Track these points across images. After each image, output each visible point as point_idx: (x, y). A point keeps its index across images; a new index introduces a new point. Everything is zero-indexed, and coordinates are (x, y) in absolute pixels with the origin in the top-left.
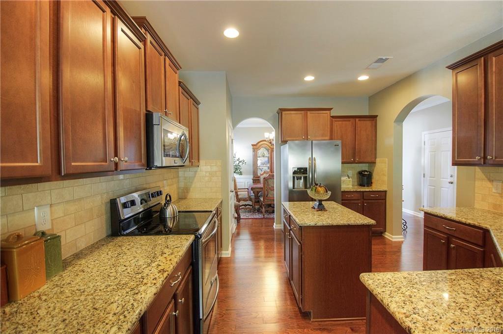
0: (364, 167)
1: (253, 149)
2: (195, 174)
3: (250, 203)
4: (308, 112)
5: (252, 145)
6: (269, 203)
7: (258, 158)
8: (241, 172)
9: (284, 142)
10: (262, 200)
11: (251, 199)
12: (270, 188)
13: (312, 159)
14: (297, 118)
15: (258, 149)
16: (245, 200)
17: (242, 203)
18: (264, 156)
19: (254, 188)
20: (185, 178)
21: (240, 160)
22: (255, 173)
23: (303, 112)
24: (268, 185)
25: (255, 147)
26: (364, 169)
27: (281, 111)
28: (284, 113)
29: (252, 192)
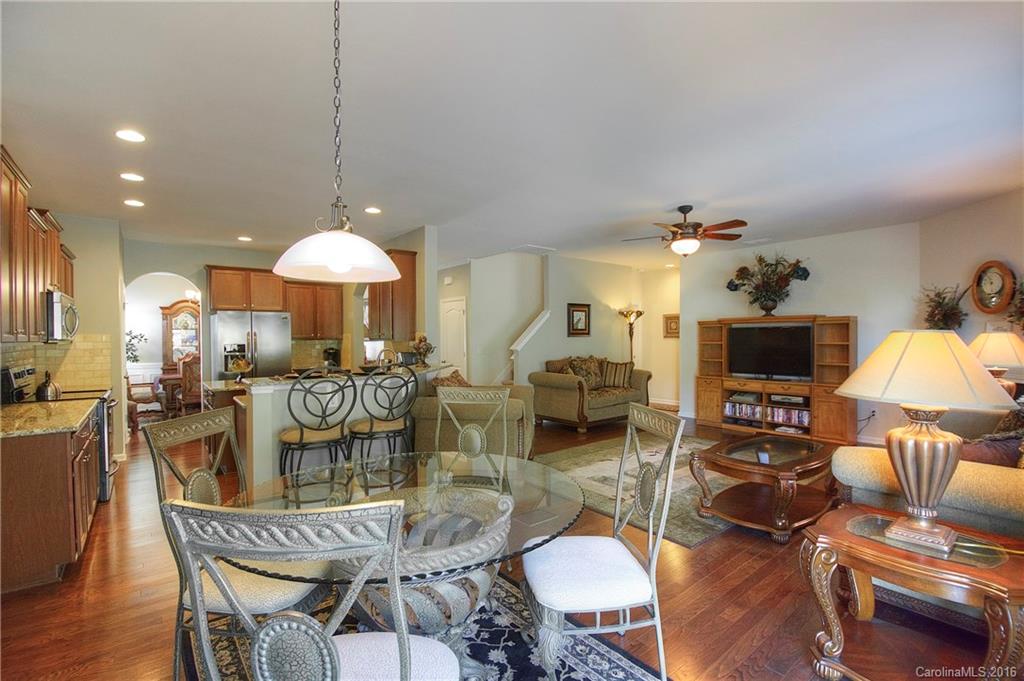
0: (331, 344)
1: (163, 314)
2: (65, 353)
3: (156, 406)
4: (252, 274)
5: (161, 308)
6: (195, 401)
7: (174, 331)
8: (135, 357)
9: (214, 311)
10: (180, 397)
11: (156, 398)
12: (195, 378)
13: (252, 335)
14: (236, 280)
15: (176, 314)
16: (145, 401)
17: (141, 407)
18: (186, 328)
19: (165, 380)
20: (47, 359)
21: (133, 335)
22: (167, 356)
23: (243, 273)
24: (192, 373)
25: (169, 312)
26: (328, 347)
27: (210, 268)
28: (214, 271)
29: (161, 386)
